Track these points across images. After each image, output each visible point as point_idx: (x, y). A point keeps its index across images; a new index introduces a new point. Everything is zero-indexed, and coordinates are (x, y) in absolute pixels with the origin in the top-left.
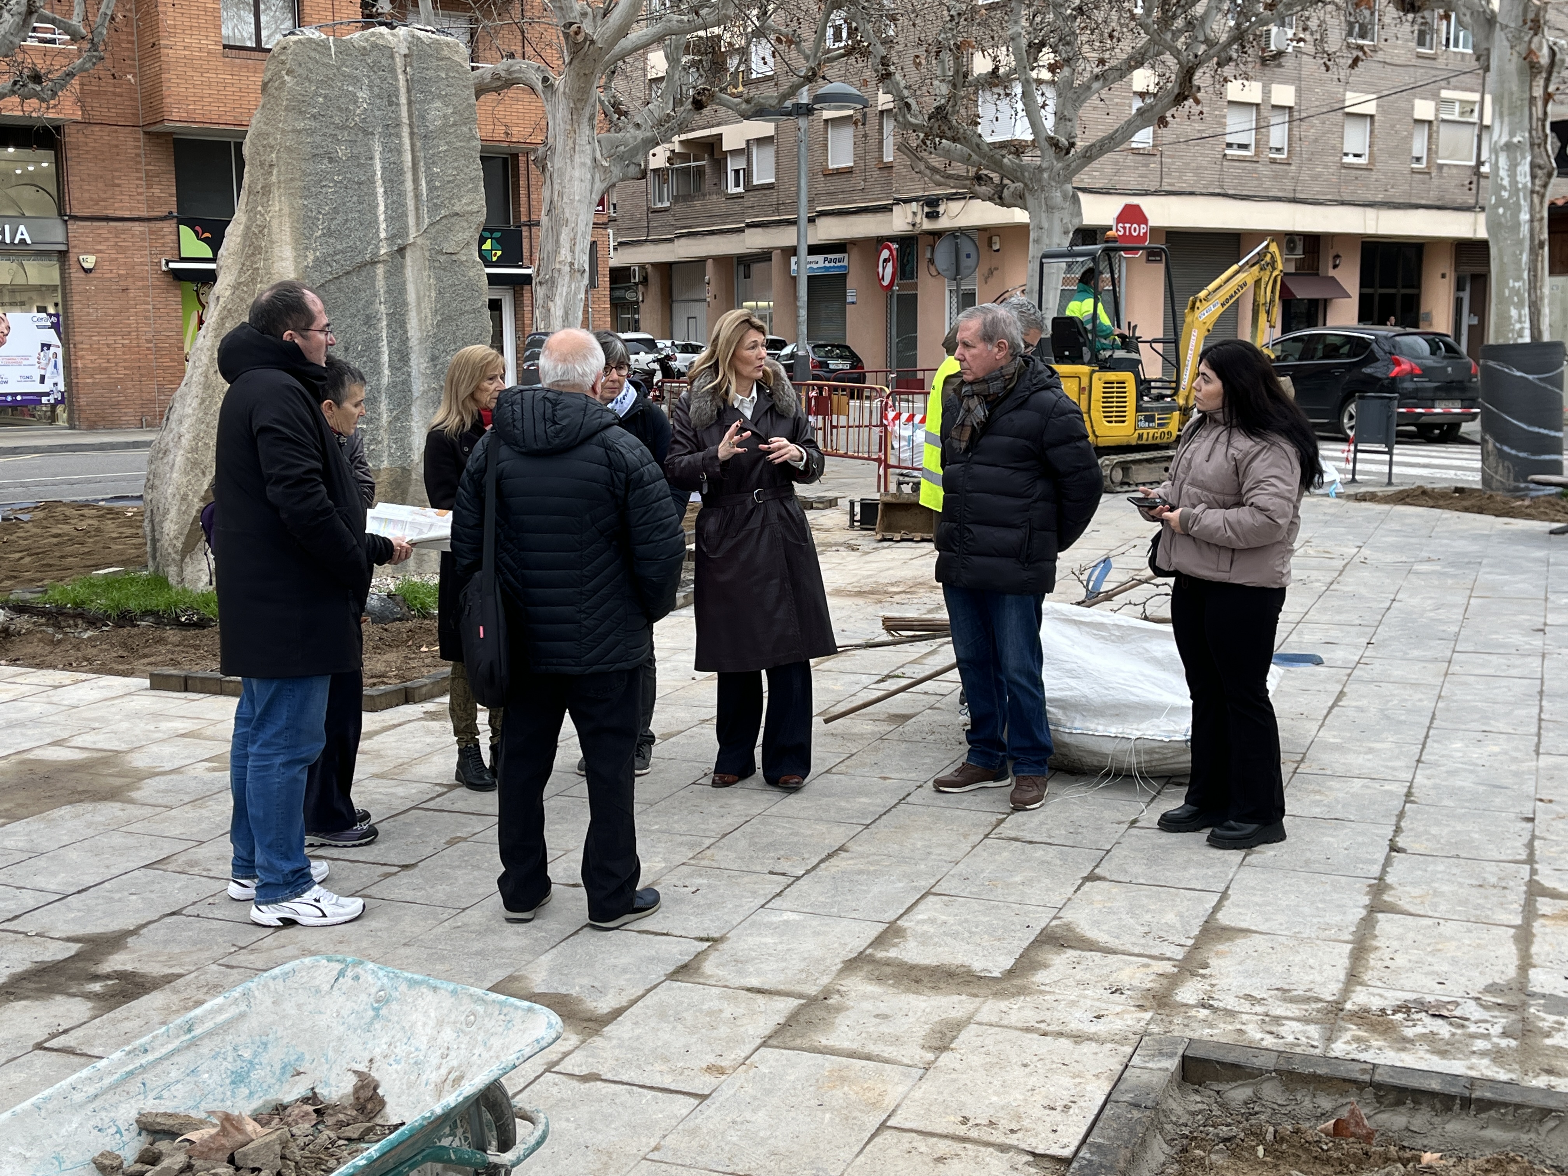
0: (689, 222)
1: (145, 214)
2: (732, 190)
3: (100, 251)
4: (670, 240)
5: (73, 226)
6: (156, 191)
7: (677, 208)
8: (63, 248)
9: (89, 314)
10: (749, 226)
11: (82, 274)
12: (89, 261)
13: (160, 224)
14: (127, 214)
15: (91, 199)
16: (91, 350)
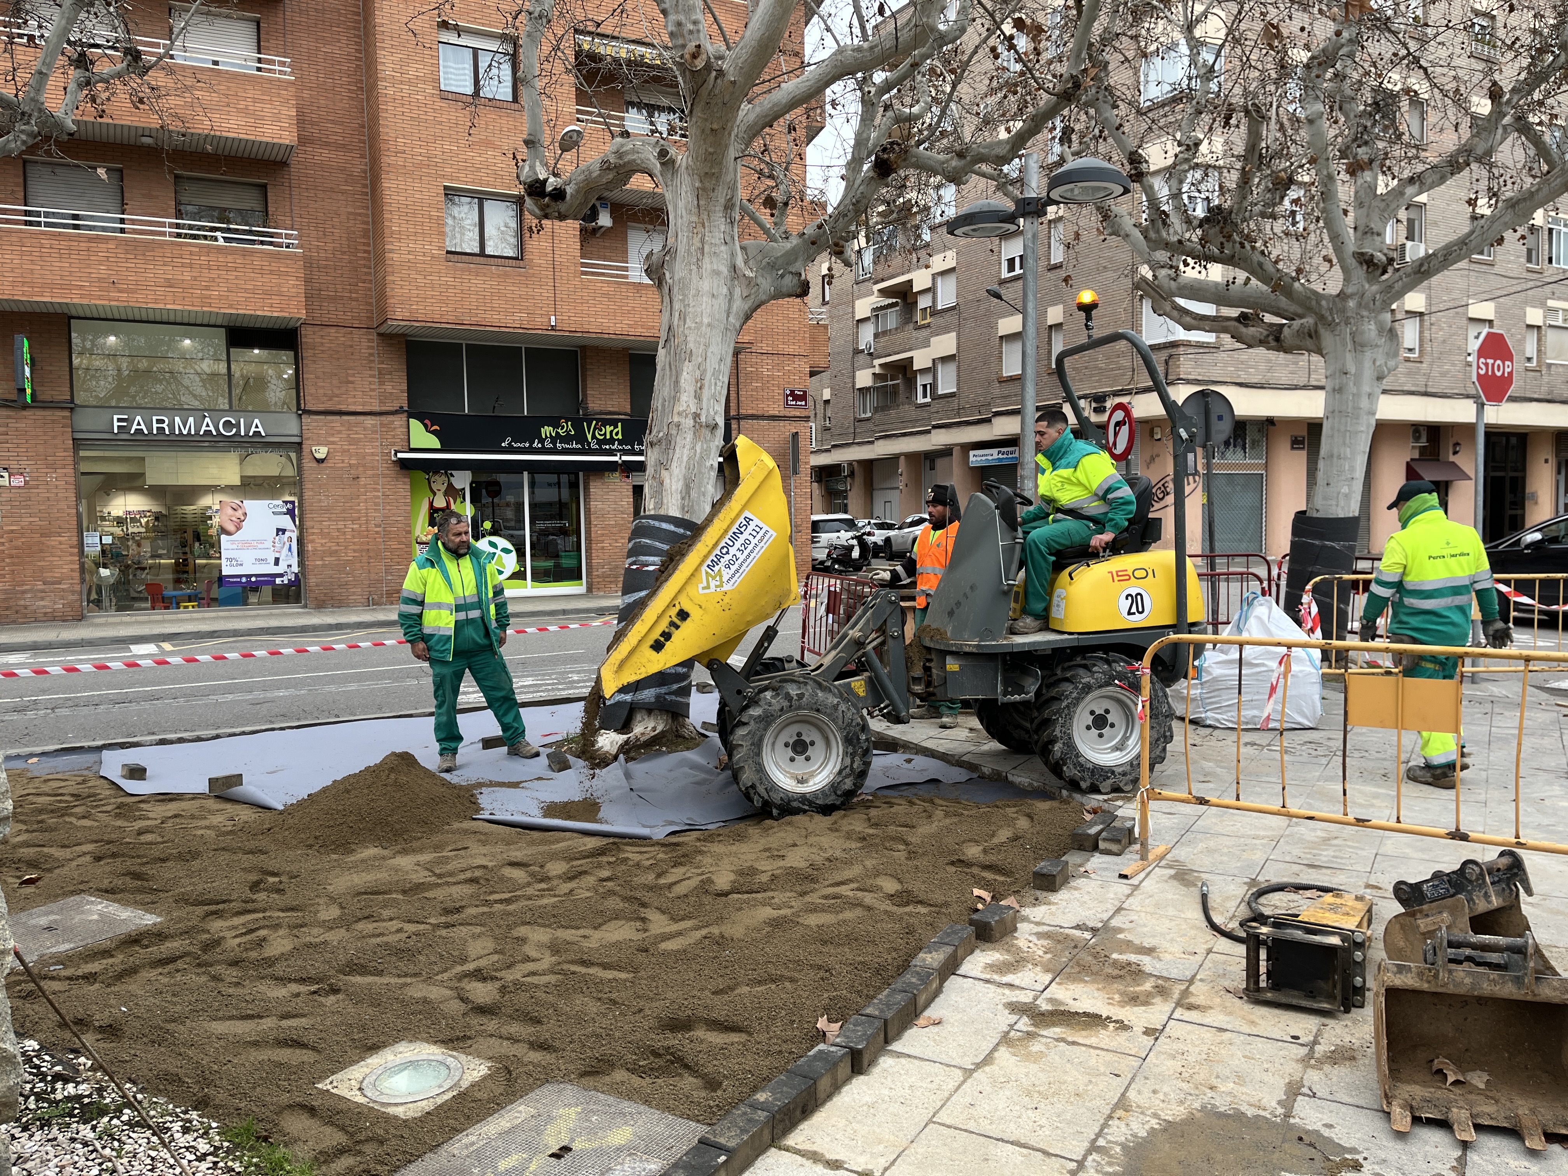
0: (886, 427)
1: (377, 409)
2: (920, 400)
3: (333, 443)
4: (872, 442)
5: (306, 419)
6: (388, 388)
7: (877, 416)
8: (297, 440)
9: (320, 501)
10: (935, 427)
11: (315, 464)
12: (321, 452)
13: (391, 418)
14: (359, 409)
15: (325, 395)
16: (322, 534)
